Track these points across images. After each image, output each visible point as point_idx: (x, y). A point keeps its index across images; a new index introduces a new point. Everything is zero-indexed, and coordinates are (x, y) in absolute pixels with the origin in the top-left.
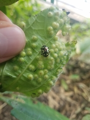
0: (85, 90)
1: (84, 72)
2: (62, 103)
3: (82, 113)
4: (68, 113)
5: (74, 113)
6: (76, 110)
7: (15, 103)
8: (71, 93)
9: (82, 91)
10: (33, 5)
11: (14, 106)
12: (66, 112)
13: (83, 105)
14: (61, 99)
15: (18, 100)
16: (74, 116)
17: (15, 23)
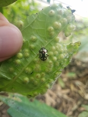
0: (81, 88)
1: (80, 70)
2: (59, 101)
3: (79, 110)
4: (65, 110)
5: (71, 110)
6: (73, 107)
7: (11, 102)
8: (67, 91)
9: (79, 89)
10: (30, 4)
11: (10, 105)
12: (63, 109)
13: (79, 103)
14: (58, 97)
15: (14, 98)
16: (70, 113)
17: (12, 22)
